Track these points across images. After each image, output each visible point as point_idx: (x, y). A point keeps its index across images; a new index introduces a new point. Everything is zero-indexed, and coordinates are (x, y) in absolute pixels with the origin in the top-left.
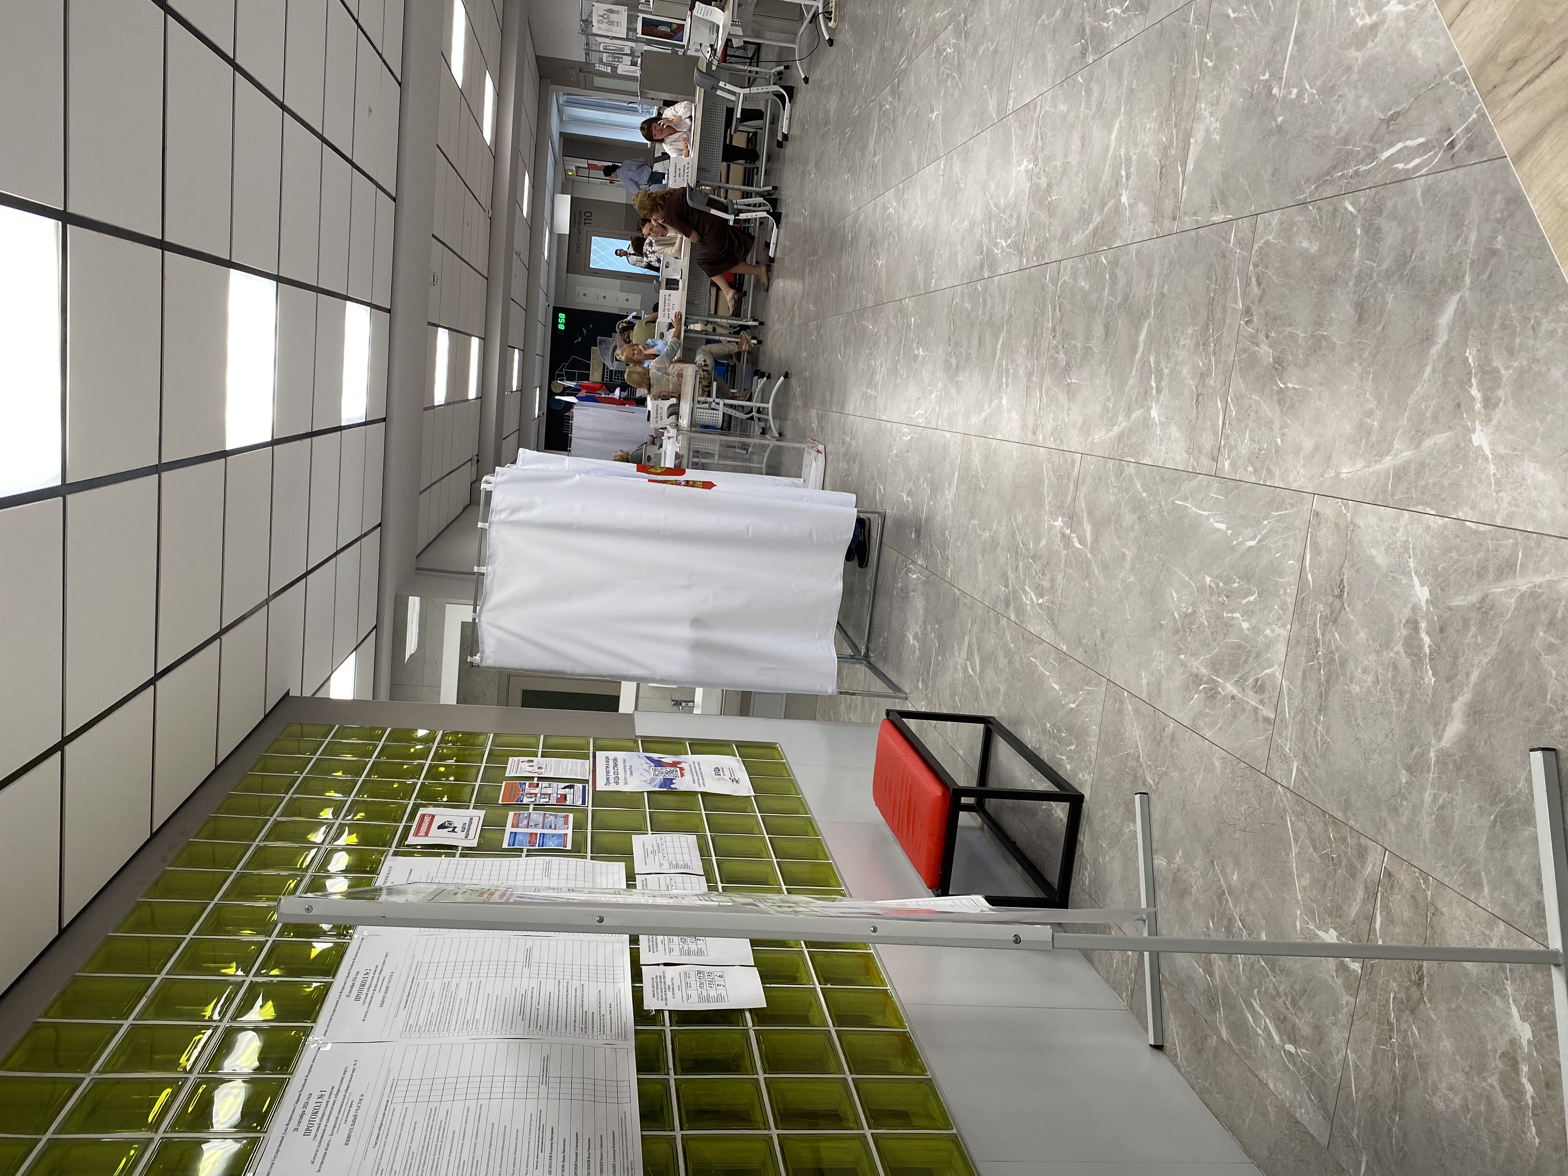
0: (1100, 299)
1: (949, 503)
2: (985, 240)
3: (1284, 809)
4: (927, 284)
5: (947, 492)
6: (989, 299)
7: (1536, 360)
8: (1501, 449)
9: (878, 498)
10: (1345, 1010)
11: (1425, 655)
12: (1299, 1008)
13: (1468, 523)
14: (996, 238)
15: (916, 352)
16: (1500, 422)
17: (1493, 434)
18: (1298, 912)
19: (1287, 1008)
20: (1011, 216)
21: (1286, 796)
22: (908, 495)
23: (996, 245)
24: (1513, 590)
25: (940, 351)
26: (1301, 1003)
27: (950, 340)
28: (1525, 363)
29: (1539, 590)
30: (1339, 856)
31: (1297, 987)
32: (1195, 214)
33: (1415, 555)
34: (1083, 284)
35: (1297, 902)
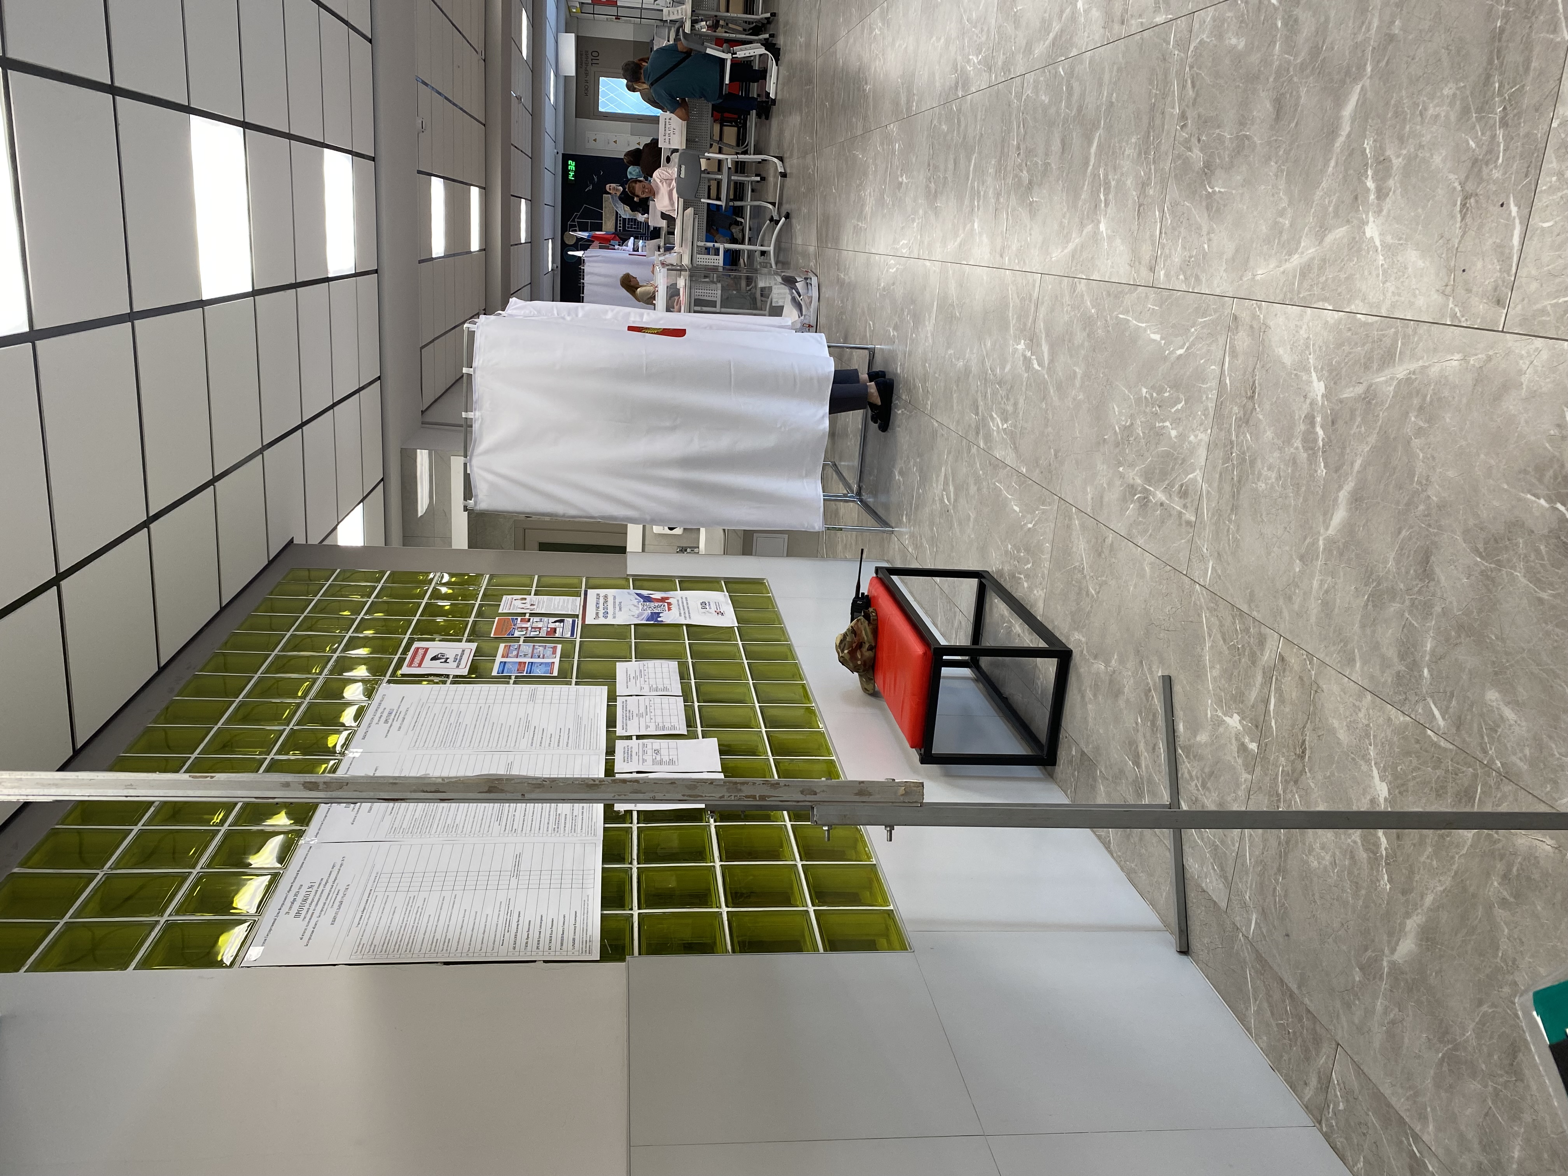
0: (1058, 113)
1: (929, 335)
2: (959, 58)
3: (1201, 606)
4: (909, 108)
5: (927, 323)
6: (962, 119)
7: (1421, 146)
8: (1389, 239)
9: (868, 335)
10: (1244, 786)
11: (1319, 448)
12: (1208, 789)
13: (1359, 316)
14: (969, 54)
15: (900, 179)
16: (1389, 211)
17: (1383, 224)
18: (1210, 701)
19: (1198, 790)
20: (982, 30)
21: (1203, 594)
22: (894, 329)
23: (969, 61)
24: (1392, 379)
25: (921, 177)
26: (1209, 785)
27: (929, 165)
28: (1412, 150)
29: (1413, 377)
30: (1243, 646)
31: (1207, 770)
32: (1140, 16)
33: (1315, 351)
34: (1043, 97)
35: (1209, 692)
